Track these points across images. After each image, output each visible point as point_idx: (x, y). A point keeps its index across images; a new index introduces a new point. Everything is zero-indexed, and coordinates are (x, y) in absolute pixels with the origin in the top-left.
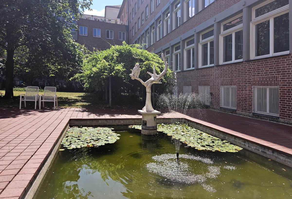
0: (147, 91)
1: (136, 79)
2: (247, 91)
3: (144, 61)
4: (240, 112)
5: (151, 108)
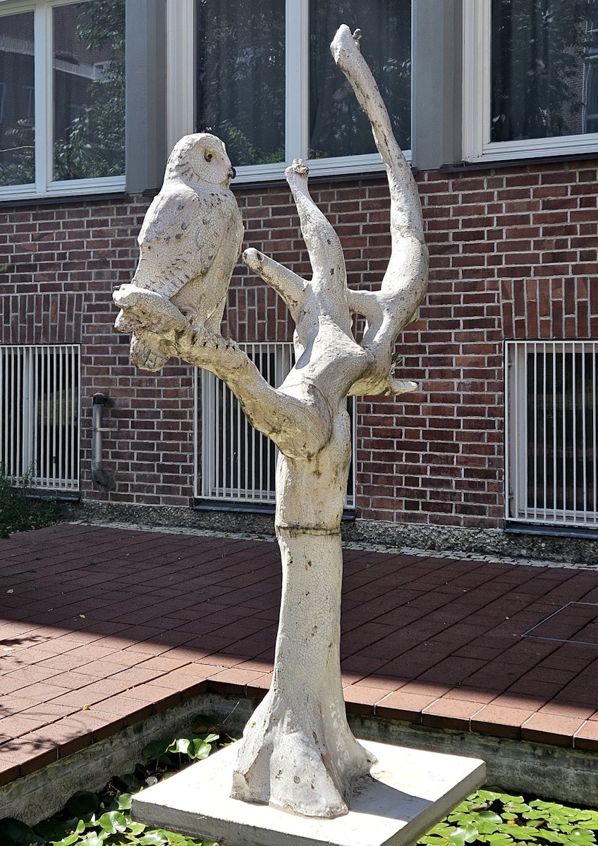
2: (456, 374)
4: (395, 523)
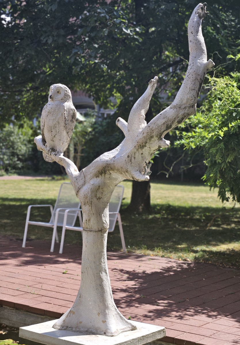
5: (96, 312)
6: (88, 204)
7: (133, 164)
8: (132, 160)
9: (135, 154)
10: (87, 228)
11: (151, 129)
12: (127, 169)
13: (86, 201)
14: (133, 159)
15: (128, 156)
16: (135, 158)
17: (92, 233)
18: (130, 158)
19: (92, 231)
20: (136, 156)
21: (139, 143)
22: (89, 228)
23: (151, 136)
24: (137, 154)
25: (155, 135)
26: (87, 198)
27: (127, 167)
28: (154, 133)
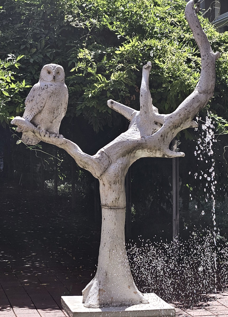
0: (103, 202)
1: (47, 139)
3: (123, 40)
5: (126, 286)
6: (119, 183)
7: (165, 143)
8: (165, 139)
9: (167, 134)
10: (115, 207)
11: (189, 111)
12: (160, 147)
13: (117, 180)
14: (165, 137)
15: (161, 136)
16: (167, 137)
17: (120, 210)
18: (163, 137)
19: (119, 208)
20: (168, 136)
21: (174, 124)
22: (117, 206)
23: (187, 118)
24: (169, 134)
25: (191, 117)
26: (118, 177)
27: (160, 145)
28: (191, 115)
